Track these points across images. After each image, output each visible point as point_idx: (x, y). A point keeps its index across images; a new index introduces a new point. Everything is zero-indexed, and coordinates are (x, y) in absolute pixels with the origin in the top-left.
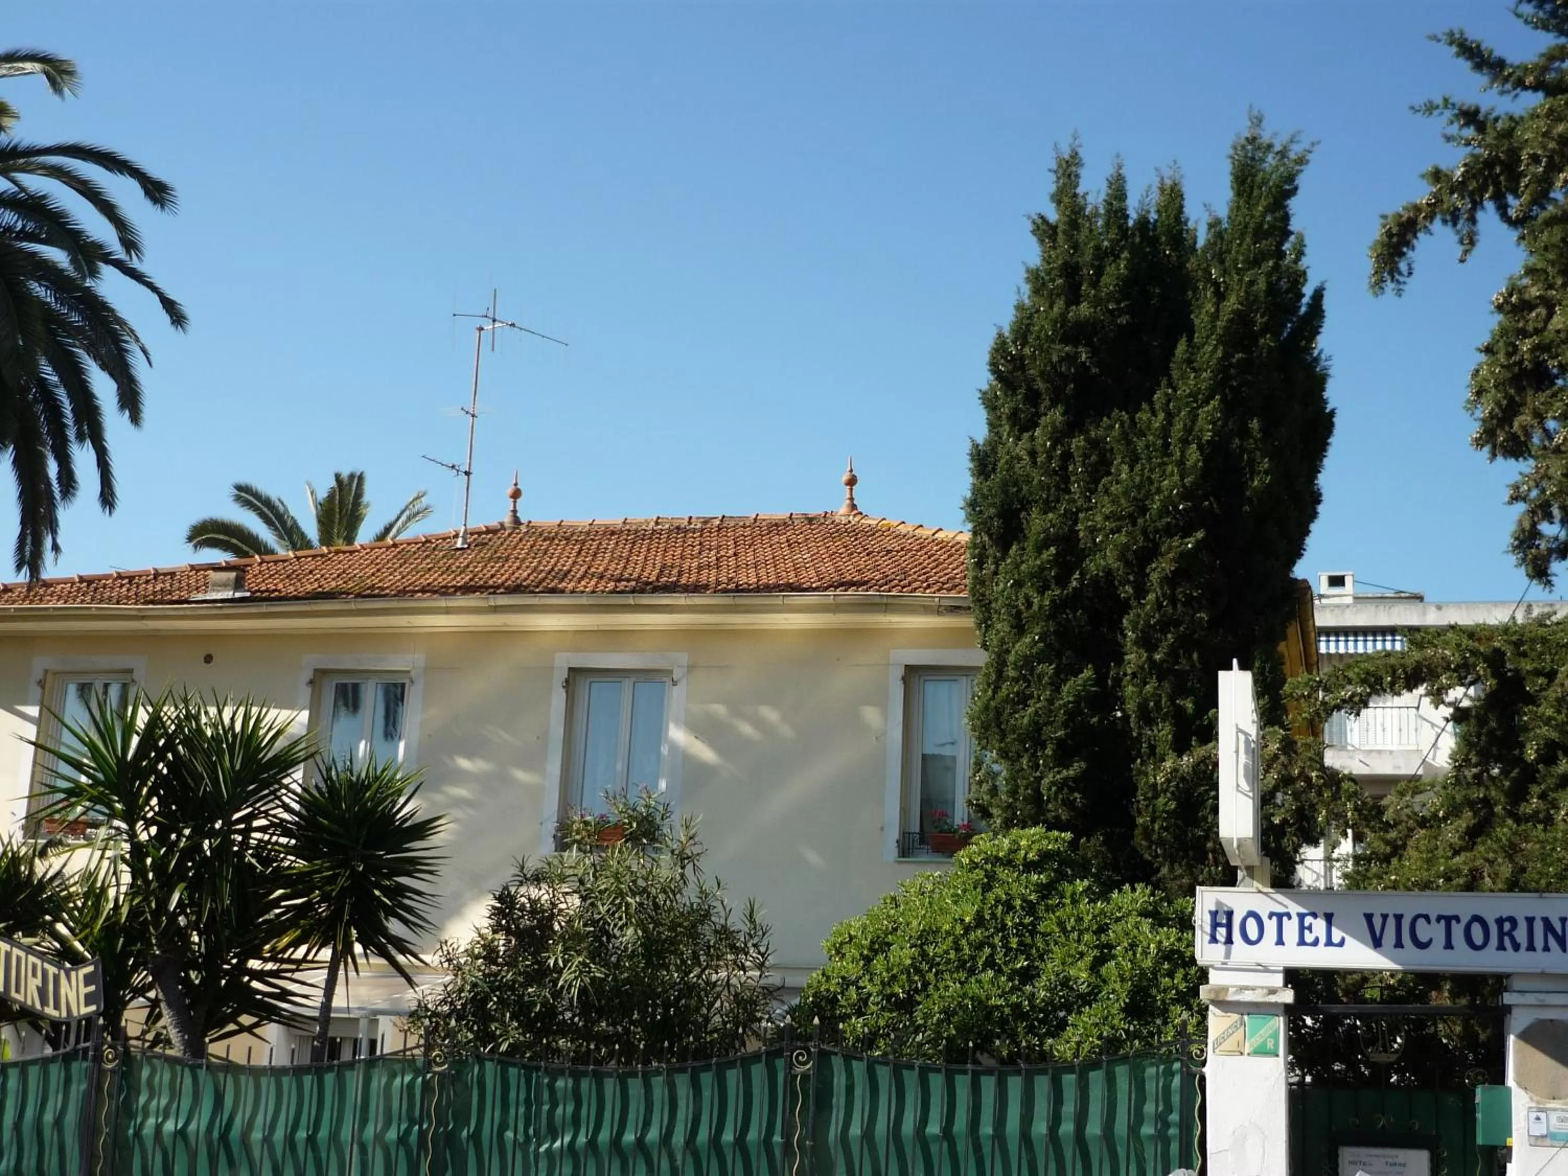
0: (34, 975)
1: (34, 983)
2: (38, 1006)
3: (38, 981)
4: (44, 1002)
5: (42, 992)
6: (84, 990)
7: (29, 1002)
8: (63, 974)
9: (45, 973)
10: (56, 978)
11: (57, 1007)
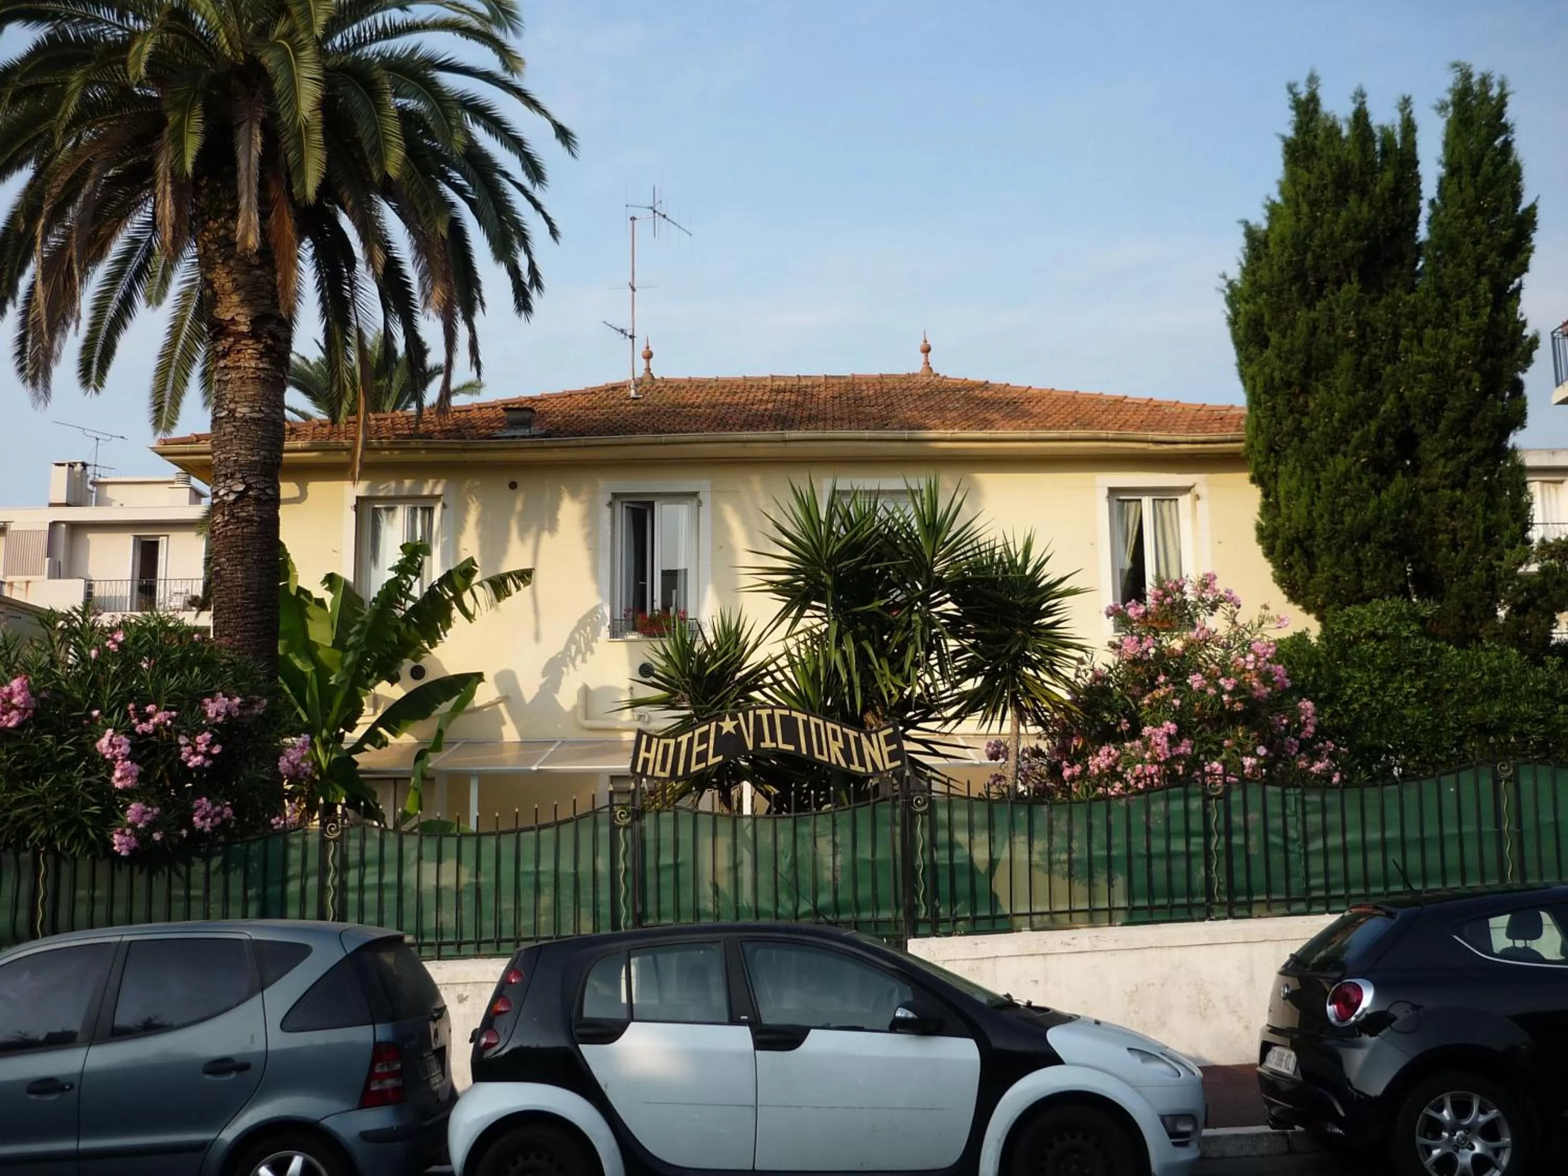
0: (835, 738)
1: (836, 747)
2: (843, 764)
3: (841, 743)
4: (849, 760)
5: (846, 752)
6: (886, 749)
7: (834, 761)
8: (863, 737)
9: (846, 737)
10: (858, 741)
11: (862, 763)
